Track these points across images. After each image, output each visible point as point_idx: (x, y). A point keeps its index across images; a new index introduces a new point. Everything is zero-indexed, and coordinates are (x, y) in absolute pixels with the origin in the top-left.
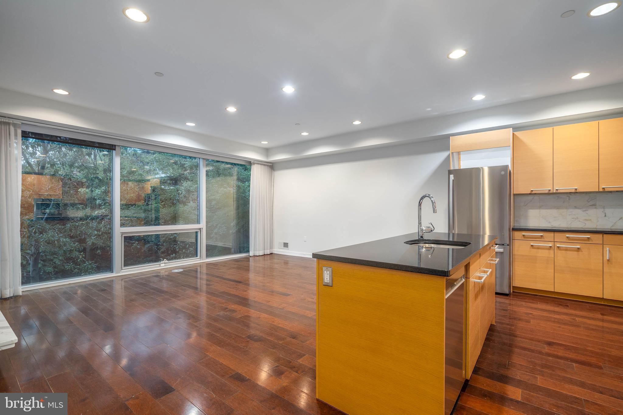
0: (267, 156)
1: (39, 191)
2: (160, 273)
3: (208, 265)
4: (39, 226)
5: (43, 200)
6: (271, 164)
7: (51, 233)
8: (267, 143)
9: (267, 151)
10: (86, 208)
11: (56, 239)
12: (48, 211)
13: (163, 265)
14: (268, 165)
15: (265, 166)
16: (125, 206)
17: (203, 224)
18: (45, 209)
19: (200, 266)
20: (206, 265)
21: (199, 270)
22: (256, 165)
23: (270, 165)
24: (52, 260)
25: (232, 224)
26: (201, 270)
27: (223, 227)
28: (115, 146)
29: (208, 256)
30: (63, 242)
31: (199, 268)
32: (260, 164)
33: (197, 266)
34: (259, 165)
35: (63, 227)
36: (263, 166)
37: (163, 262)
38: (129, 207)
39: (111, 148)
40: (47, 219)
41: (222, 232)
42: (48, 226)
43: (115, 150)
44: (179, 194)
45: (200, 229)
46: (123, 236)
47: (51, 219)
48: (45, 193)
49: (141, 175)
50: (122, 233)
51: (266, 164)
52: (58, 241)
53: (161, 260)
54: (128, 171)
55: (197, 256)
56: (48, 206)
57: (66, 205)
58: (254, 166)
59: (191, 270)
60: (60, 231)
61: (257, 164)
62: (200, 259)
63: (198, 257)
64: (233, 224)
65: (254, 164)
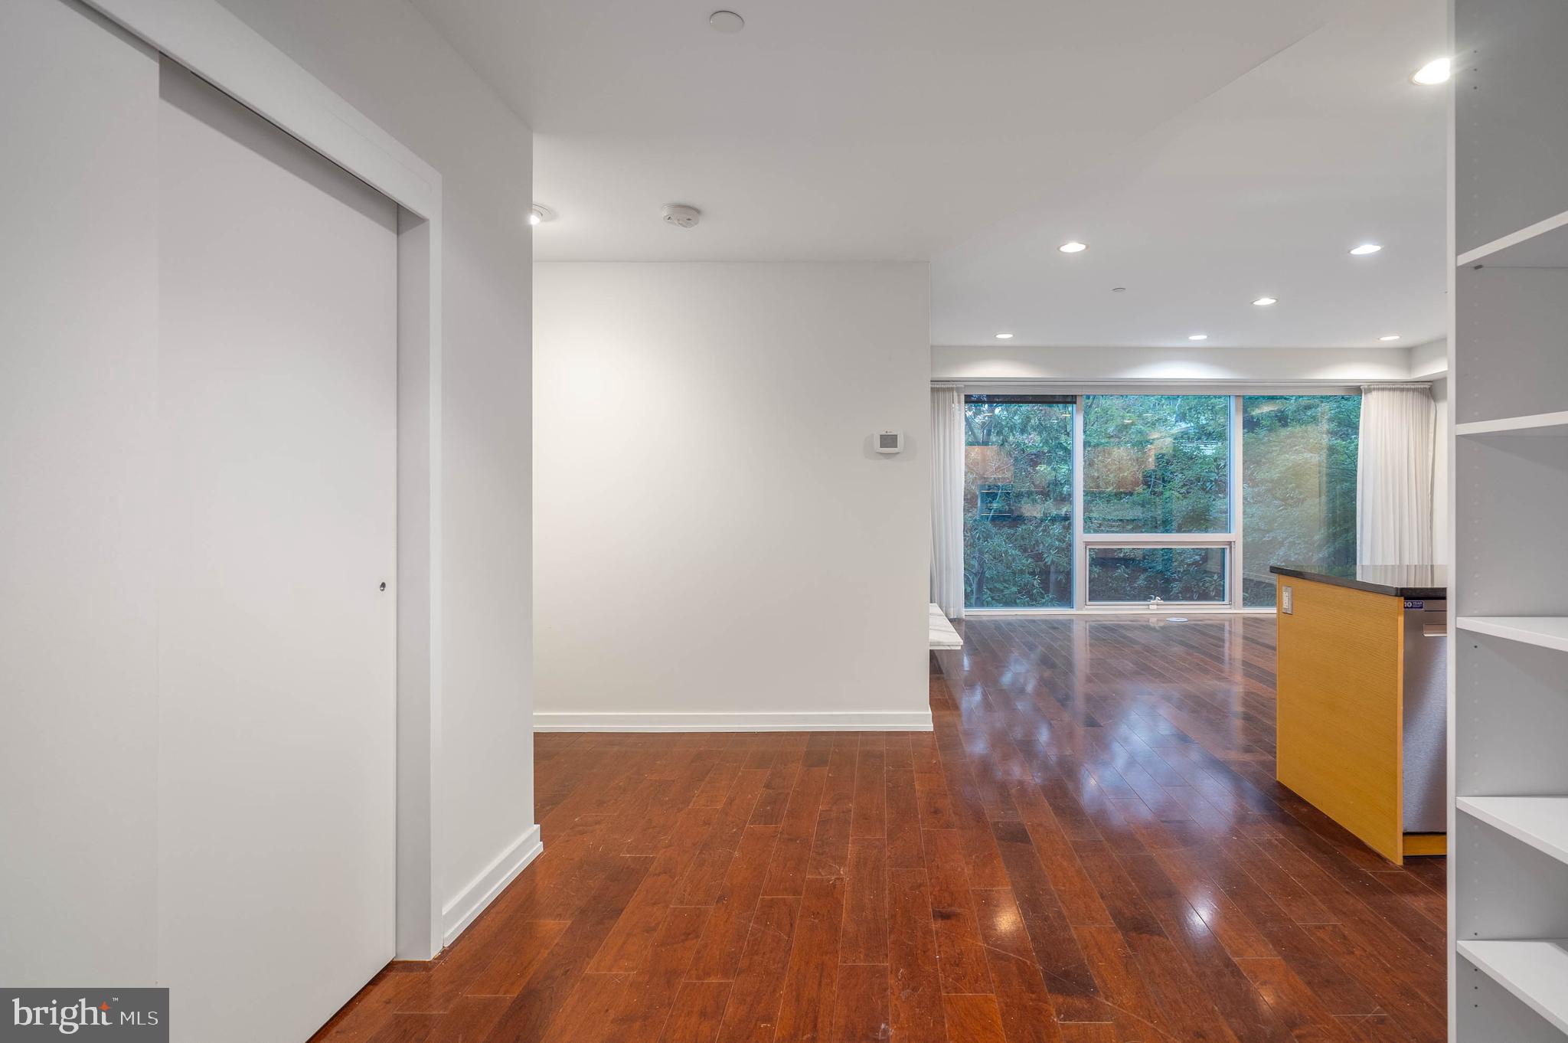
0: (1410, 366)
1: (984, 473)
2: (1148, 621)
3: (1250, 622)
4: (984, 528)
5: (990, 488)
6: (1427, 386)
7: (996, 540)
8: (1397, 337)
9: (1408, 354)
10: (1047, 501)
11: (1004, 549)
12: (995, 505)
13: (1155, 607)
14: (1414, 390)
15: (1405, 393)
16: (1091, 496)
17: (1236, 534)
18: (991, 502)
19: (1230, 621)
20: (1242, 621)
21: (1227, 628)
22: (1374, 393)
23: (1422, 386)
24: (1002, 591)
25: (1317, 537)
26: (1231, 627)
27: (1299, 544)
28: (1076, 396)
29: (1247, 602)
30: (1012, 555)
31: (1227, 624)
32: (1390, 389)
33: (1224, 620)
34: (1386, 393)
35: (1012, 532)
36: (1398, 393)
37: (1155, 601)
38: (1121, 499)
39: (1069, 400)
40: (994, 519)
41: (1296, 557)
42: (994, 530)
43: (1075, 403)
44: (1218, 469)
45: (1230, 543)
46: (1088, 547)
47: (999, 519)
48: (992, 476)
49: (1140, 432)
50: (1087, 544)
51: (1409, 386)
52: (1006, 552)
53: (1151, 598)
54: (1117, 426)
55: (1224, 601)
56: (994, 496)
57: (1019, 495)
58: (1369, 396)
59: (1212, 625)
60: (1009, 538)
61: (1378, 389)
62: (1228, 606)
63: (1227, 601)
64: (1319, 536)
65: (1369, 390)
